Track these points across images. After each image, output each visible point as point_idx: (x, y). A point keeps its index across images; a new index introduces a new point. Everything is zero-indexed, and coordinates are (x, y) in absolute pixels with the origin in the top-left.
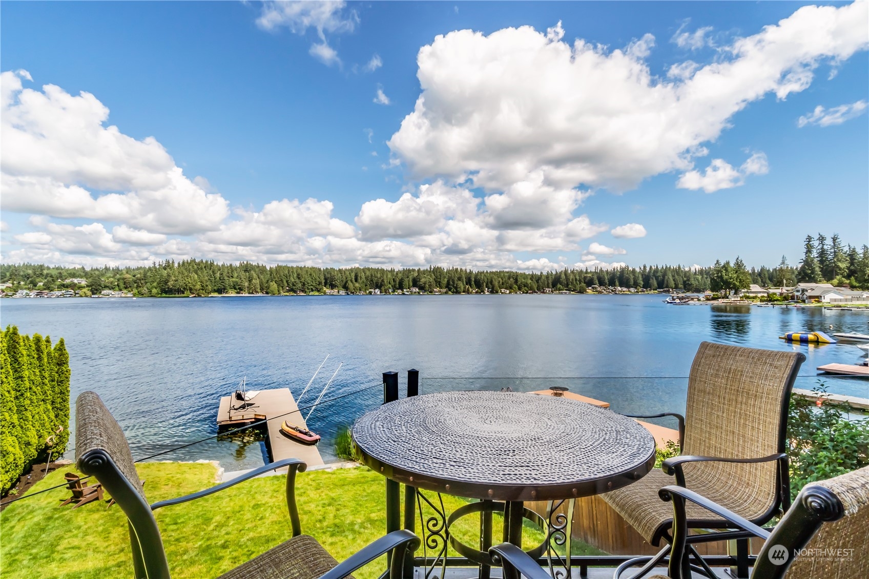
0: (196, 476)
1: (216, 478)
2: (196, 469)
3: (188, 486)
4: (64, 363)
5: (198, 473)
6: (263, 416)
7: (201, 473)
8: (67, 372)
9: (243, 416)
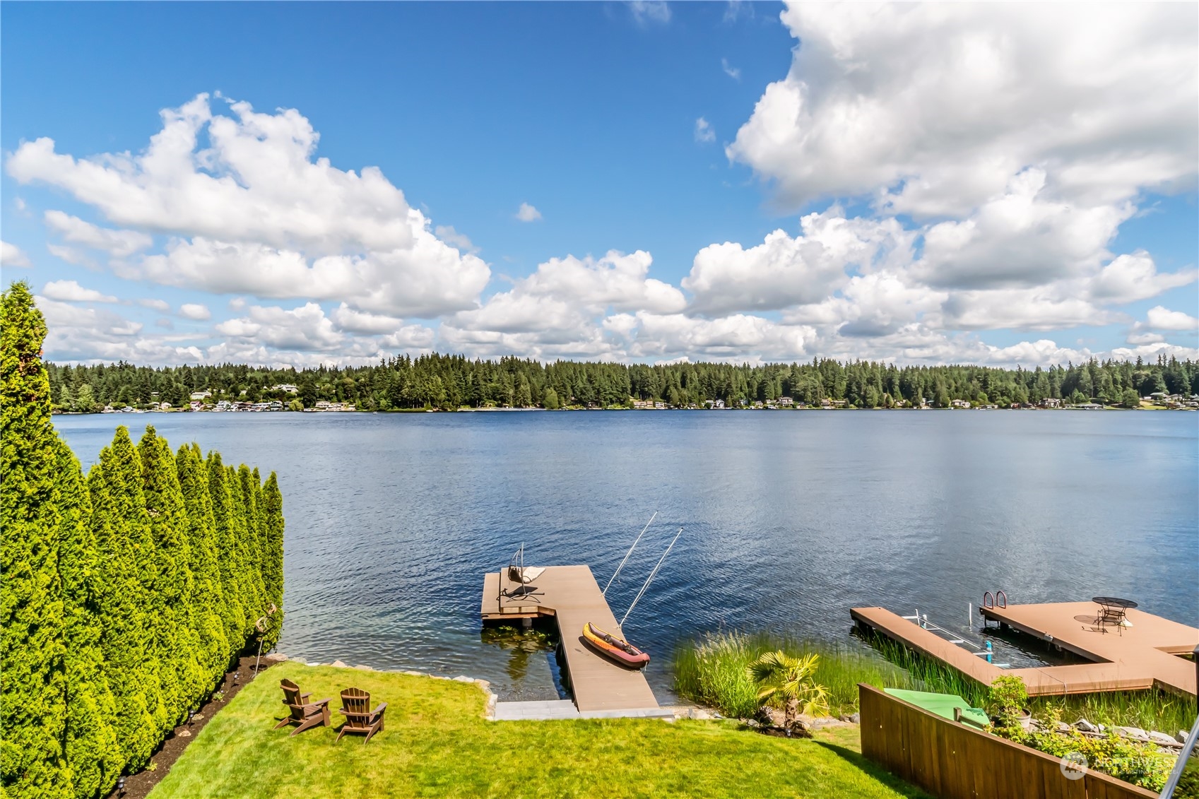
0: (458, 704)
1: (488, 711)
2: (458, 693)
3: (446, 720)
4: (276, 510)
5: (459, 698)
6: (551, 610)
7: (464, 699)
8: (280, 522)
9: (520, 608)
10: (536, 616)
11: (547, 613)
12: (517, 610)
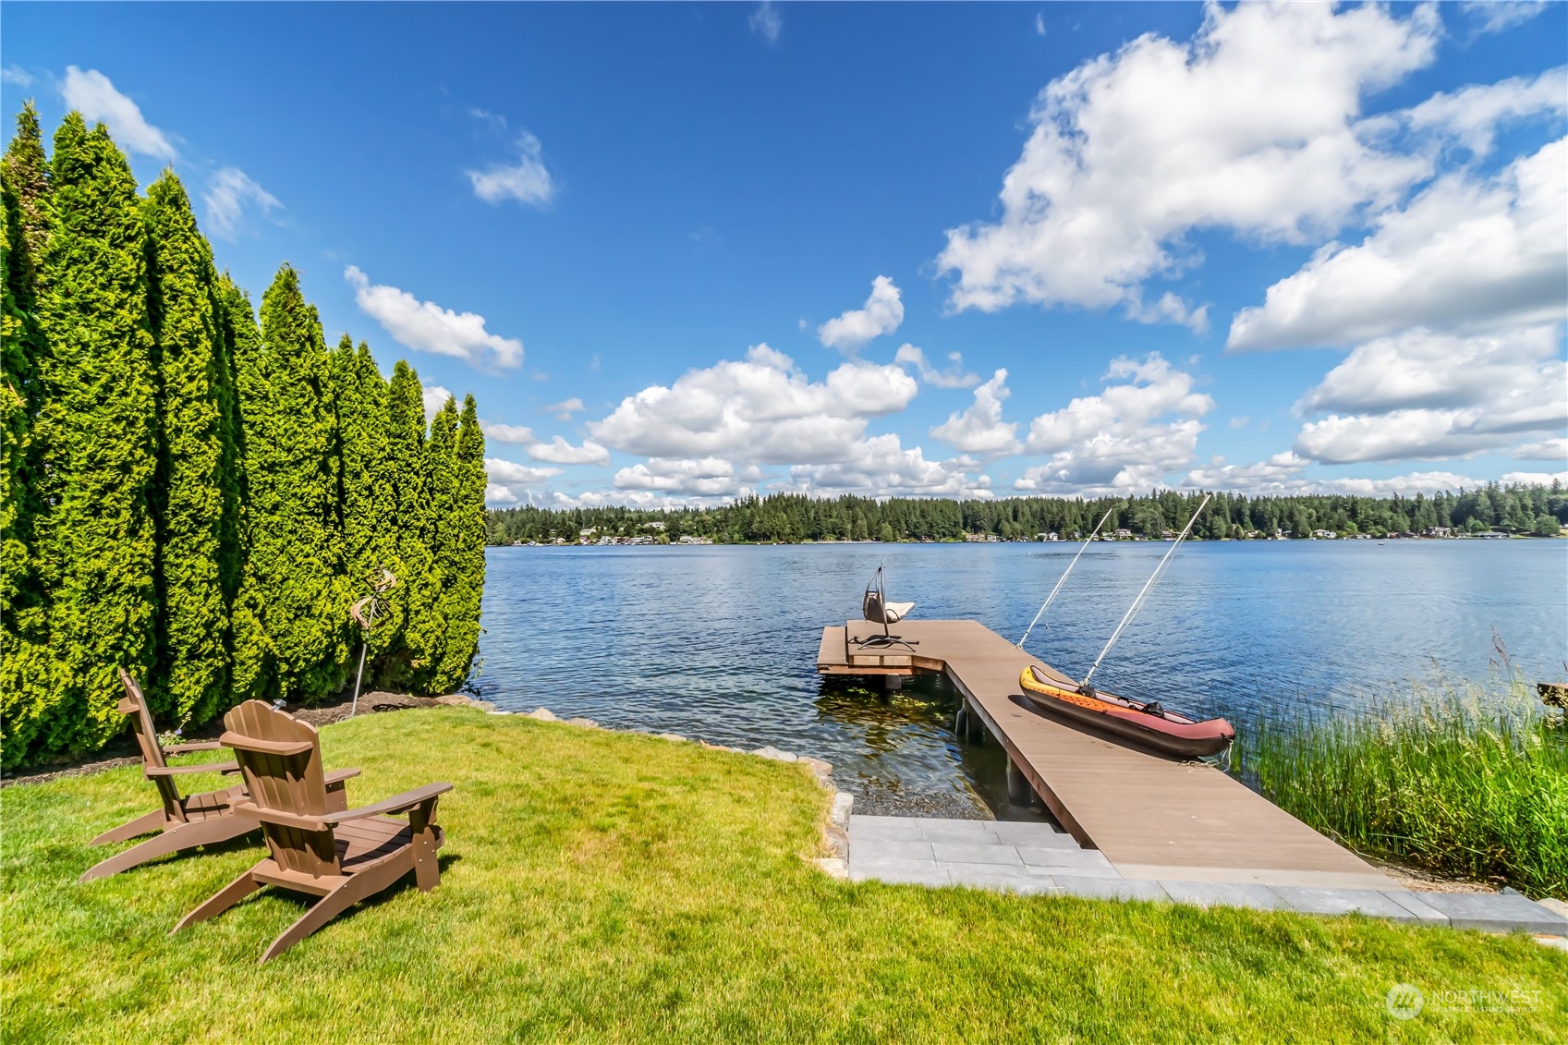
4: (473, 456)
6: (936, 661)
8: (479, 478)
9: (882, 657)
10: (908, 672)
11: (930, 666)
12: (876, 661)
